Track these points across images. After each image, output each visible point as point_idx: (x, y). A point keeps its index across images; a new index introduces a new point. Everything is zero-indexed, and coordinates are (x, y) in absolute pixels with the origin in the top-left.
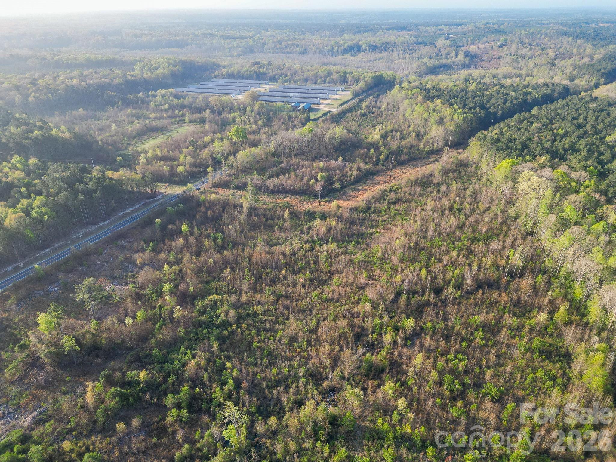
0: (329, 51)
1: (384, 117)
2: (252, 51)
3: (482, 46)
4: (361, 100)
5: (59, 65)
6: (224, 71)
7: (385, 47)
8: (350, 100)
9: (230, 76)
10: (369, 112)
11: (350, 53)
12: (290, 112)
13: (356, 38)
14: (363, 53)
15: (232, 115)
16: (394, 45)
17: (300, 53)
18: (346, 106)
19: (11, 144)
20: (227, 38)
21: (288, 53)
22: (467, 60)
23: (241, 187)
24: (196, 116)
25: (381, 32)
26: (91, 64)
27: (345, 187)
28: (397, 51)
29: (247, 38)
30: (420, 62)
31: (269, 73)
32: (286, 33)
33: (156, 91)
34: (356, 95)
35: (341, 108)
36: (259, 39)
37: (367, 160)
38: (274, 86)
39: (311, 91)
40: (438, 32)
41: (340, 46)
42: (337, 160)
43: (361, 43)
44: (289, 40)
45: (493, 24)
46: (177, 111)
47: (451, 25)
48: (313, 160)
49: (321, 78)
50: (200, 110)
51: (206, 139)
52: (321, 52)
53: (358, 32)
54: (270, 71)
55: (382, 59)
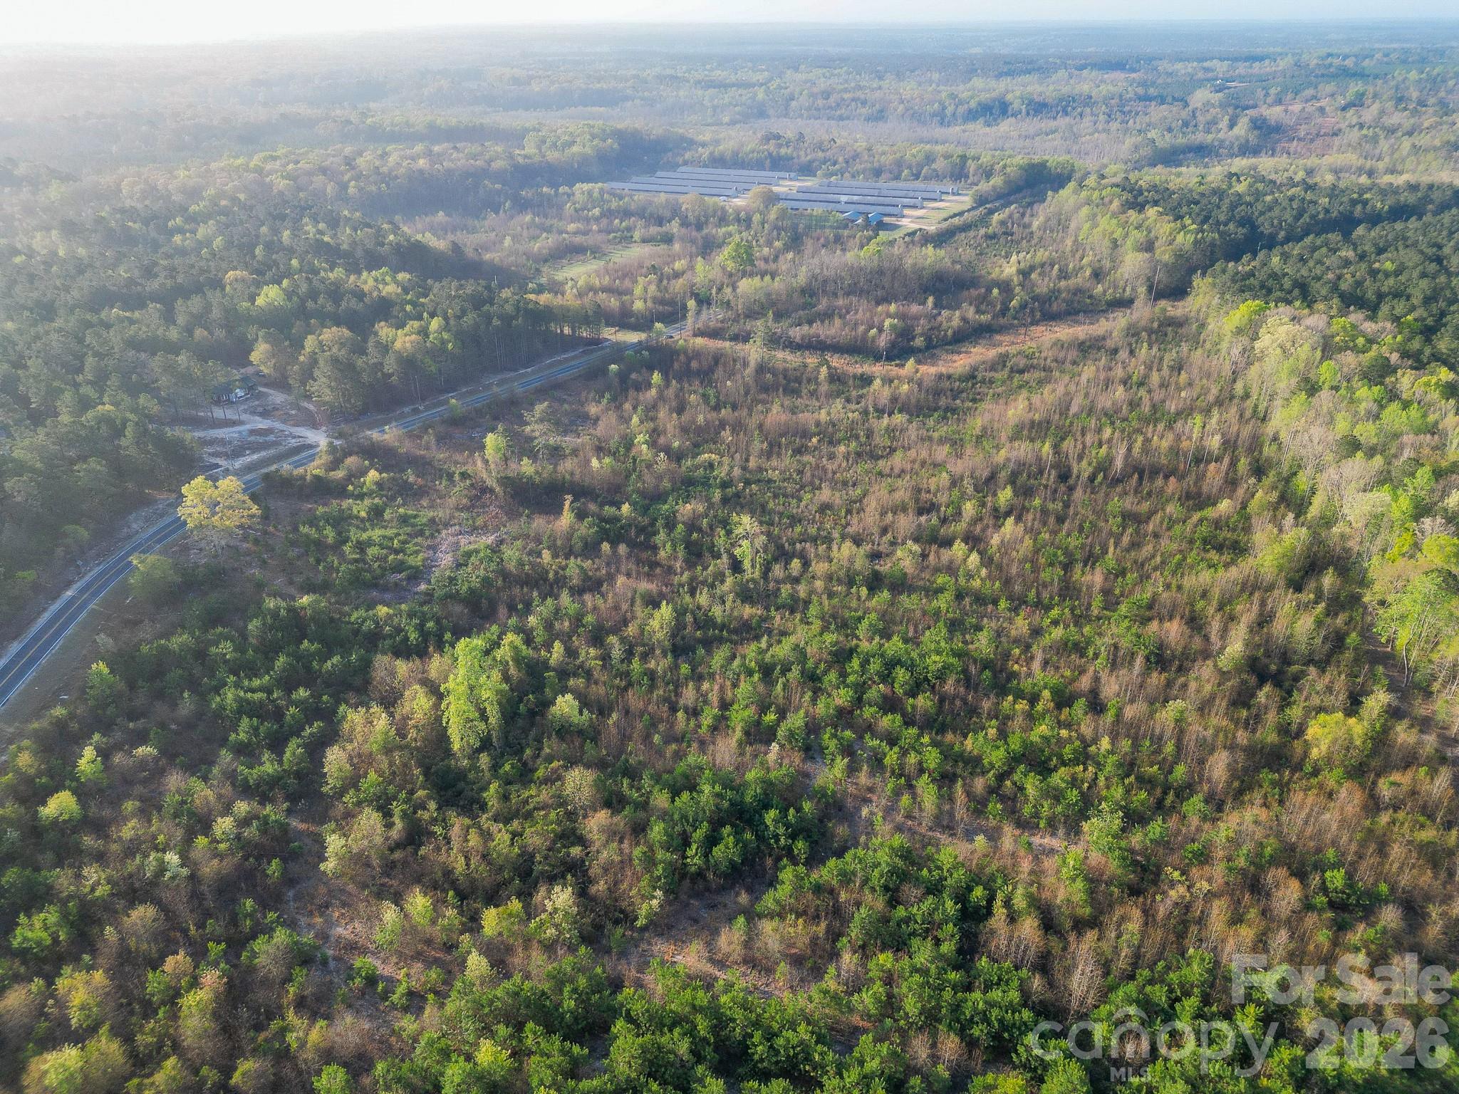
0: (934, 115)
1: (1033, 242)
2: (762, 114)
3: (1296, 108)
4: (991, 212)
5: (377, 135)
6: (704, 153)
7: (1066, 105)
8: (969, 211)
9: (719, 161)
10: (1005, 233)
11: (981, 120)
12: (838, 228)
13: (1000, 87)
14: (1012, 120)
15: (724, 230)
16: (1088, 101)
17: (868, 119)
18: (956, 221)
19: (359, 253)
20: (710, 84)
21: (841, 118)
22: (1253, 138)
23: (745, 338)
24: (654, 230)
25: (1062, 73)
26: (435, 133)
27: (935, 347)
28: (1092, 114)
29: (753, 85)
30: (1140, 139)
31: (799, 157)
32: (839, 75)
33: (571, 186)
34: (981, 201)
35: (945, 225)
36: (780, 87)
37: (983, 307)
38: (809, 183)
39: (885, 192)
40: (1200, 75)
41: (961, 103)
42: (924, 303)
43: (1009, 97)
44: (846, 90)
45: (1346, 57)
46: (617, 221)
47: (1235, 59)
48: (878, 303)
49: (910, 167)
50: (660, 221)
51: (678, 265)
52: (917, 117)
53: (1008, 74)
54: (802, 153)
55: (1053, 132)
